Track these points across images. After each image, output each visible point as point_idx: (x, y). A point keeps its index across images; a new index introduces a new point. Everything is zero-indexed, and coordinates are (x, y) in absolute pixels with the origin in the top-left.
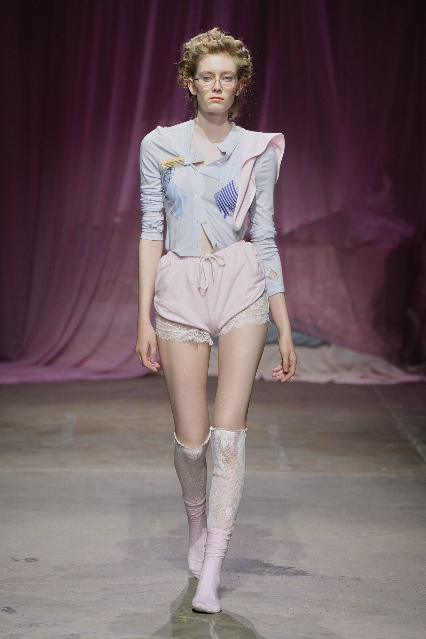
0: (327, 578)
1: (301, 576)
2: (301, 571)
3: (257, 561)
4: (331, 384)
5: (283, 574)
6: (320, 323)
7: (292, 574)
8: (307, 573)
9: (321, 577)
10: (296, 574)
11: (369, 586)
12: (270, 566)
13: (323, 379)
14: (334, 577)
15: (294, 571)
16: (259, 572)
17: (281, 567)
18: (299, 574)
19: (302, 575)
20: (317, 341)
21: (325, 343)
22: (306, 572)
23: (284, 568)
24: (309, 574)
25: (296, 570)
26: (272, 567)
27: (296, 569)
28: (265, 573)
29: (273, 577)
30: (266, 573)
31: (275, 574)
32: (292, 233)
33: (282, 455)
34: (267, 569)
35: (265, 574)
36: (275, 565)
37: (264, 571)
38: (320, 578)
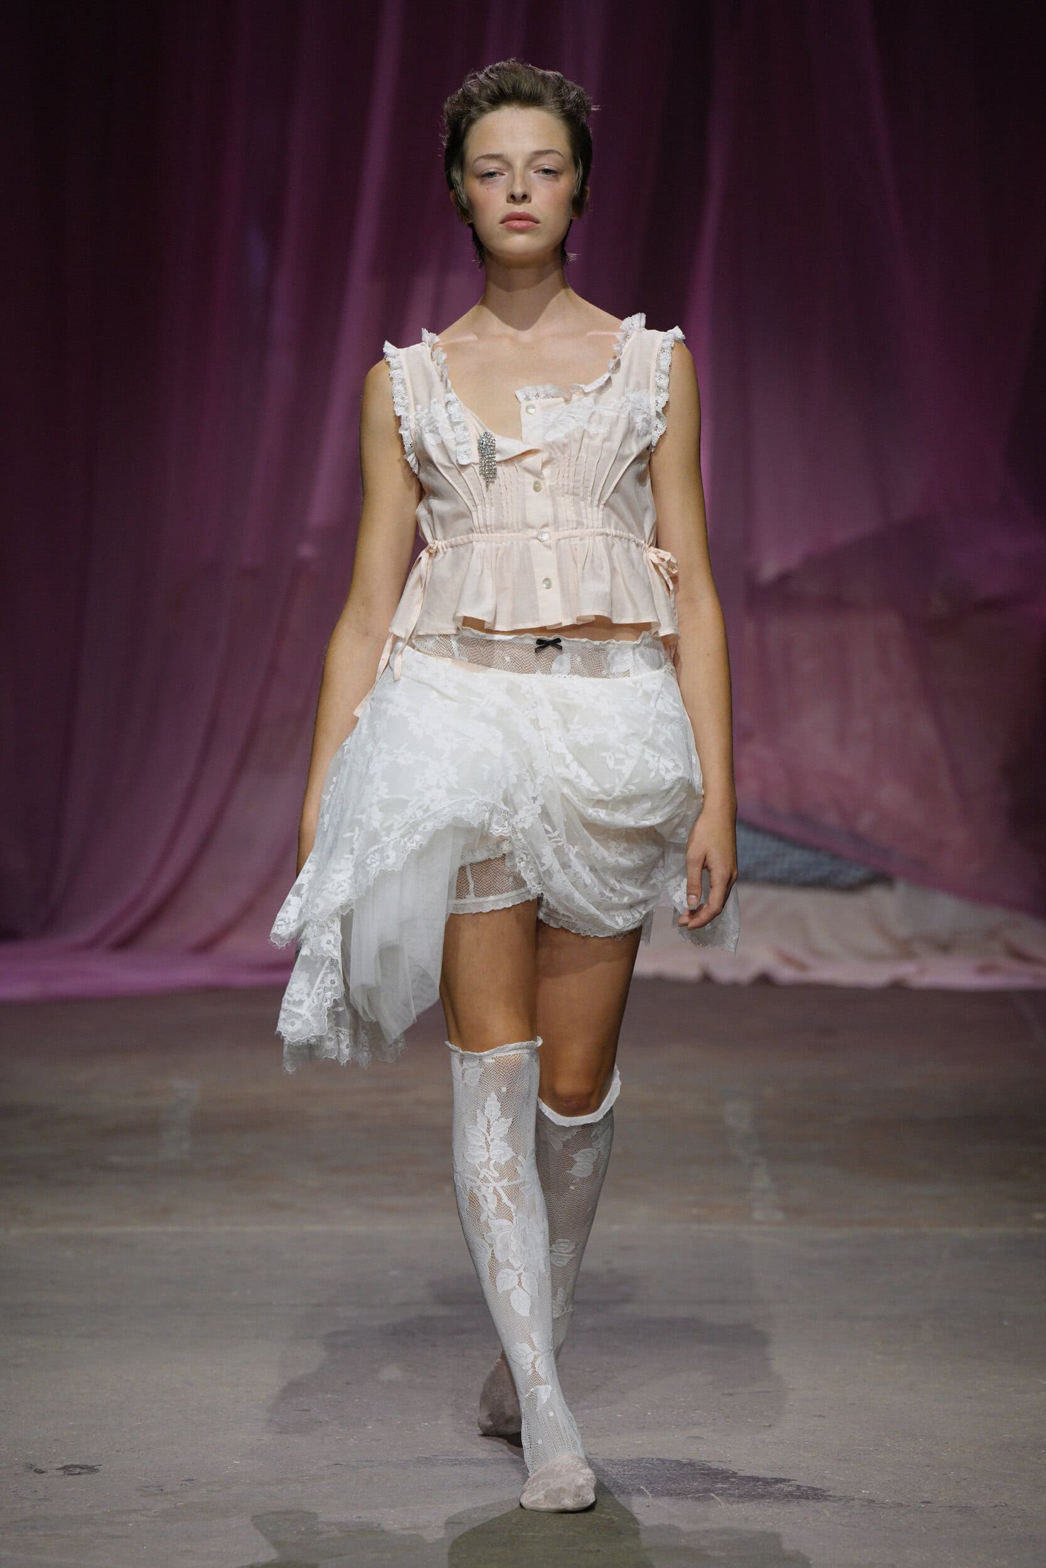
0: (883, 1508)
1: (812, 1503)
2: (814, 1489)
3: (691, 1464)
4: (897, 988)
5: (762, 1496)
6: (865, 822)
7: (786, 1496)
8: (827, 1494)
9: (865, 1503)
10: (798, 1497)
11: (995, 1527)
12: (727, 1478)
13: (877, 976)
14: (900, 1505)
15: (791, 1489)
16: (698, 1491)
17: (755, 1479)
18: (808, 1498)
19: (813, 1498)
20: (856, 873)
21: (881, 878)
22: (824, 1492)
23: (766, 1482)
24: (835, 1497)
25: (799, 1487)
26: (734, 1480)
27: (798, 1483)
28: (712, 1494)
29: (735, 1506)
30: (717, 1495)
31: (740, 1496)
32: (784, 578)
33: (762, 1180)
34: (720, 1485)
35: (713, 1497)
36: (742, 1474)
37: (709, 1491)
38: (862, 1506)
